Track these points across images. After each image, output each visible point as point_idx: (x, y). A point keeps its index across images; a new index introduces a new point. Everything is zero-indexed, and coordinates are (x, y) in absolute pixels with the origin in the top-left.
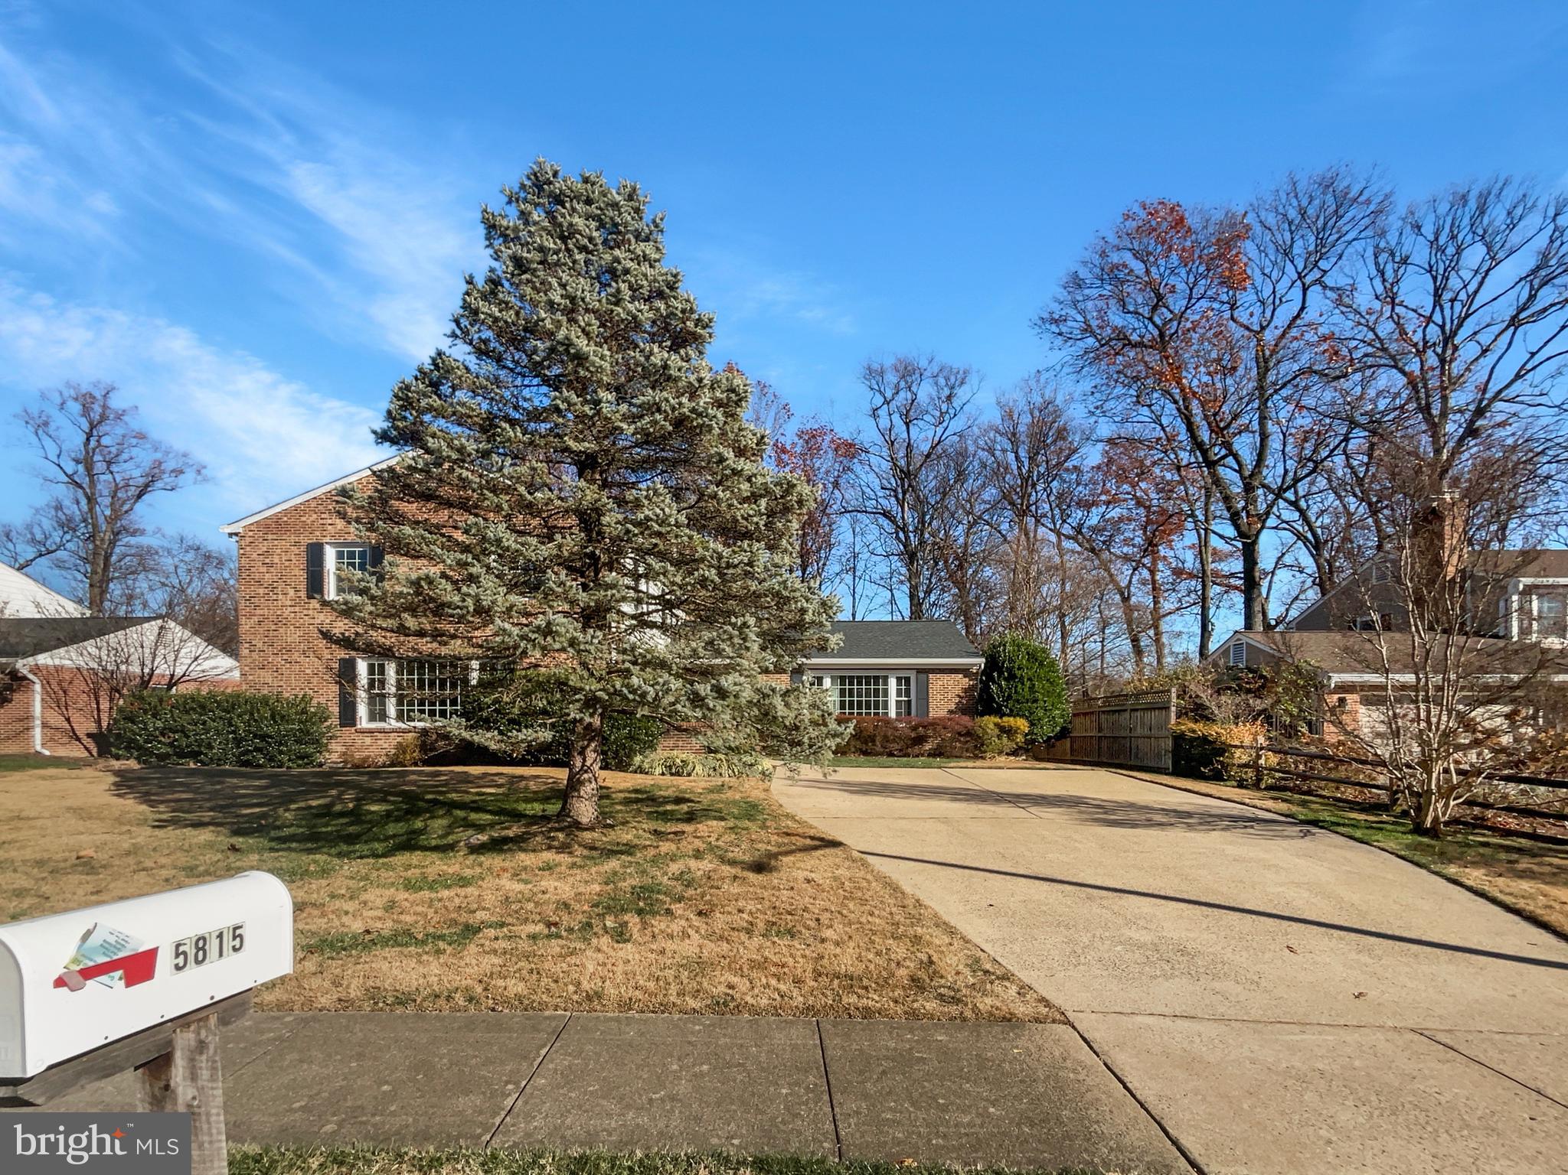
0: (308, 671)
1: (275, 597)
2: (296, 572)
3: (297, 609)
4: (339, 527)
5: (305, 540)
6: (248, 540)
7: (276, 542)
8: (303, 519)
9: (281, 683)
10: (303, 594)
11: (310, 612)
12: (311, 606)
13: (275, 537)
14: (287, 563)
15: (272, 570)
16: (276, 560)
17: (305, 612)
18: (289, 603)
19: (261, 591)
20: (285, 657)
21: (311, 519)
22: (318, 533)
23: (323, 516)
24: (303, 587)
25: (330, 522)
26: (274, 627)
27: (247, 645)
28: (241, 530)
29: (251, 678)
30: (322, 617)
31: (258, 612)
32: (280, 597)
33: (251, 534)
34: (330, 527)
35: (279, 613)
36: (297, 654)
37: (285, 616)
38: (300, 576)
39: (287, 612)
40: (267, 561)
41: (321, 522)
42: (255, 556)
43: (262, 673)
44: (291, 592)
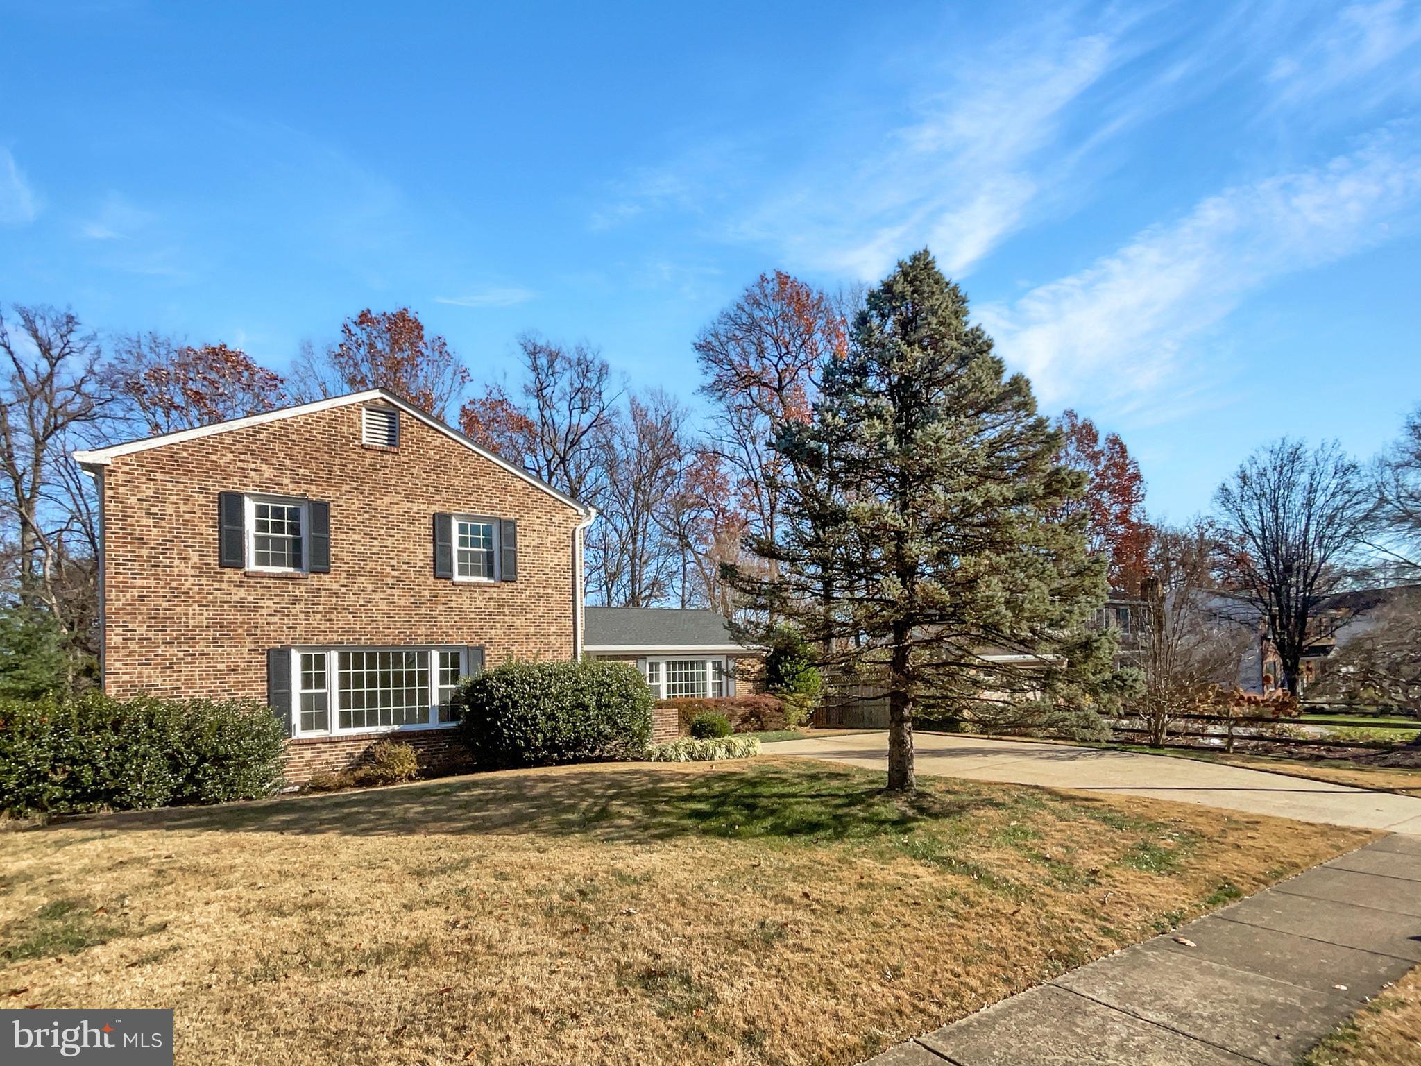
0: (220, 666)
1: (167, 562)
2: (203, 529)
3: (204, 581)
4: (267, 475)
5: (217, 486)
6: (121, 477)
7: (169, 486)
8: (214, 458)
9: (179, 684)
10: (213, 561)
11: (224, 586)
12: (226, 577)
13: (167, 477)
14: (187, 516)
15: (163, 523)
16: (170, 510)
17: (216, 585)
18: (190, 571)
19: (145, 552)
20: (184, 647)
21: (226, 459)
22: (236, 480)
23: (242, 457)
24: (213, 550)
25: (253, 466)
26: (165, 605)
27: (120, 630)
28: (109, 461)
29: (126, 677)
30: (242, 593)
31: (139, 582)
32: (177, 562)
33: (126, 468)
34: (253, 474)
35: (174, 584)
36: (203, 643)
37: (184, 589)
38: (208, 534)
39: (188, 585)
40: (155, 510)
41: (240, 464)
42: (133, 500)
43: (146, 671)
44: (195, 557)
